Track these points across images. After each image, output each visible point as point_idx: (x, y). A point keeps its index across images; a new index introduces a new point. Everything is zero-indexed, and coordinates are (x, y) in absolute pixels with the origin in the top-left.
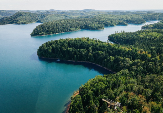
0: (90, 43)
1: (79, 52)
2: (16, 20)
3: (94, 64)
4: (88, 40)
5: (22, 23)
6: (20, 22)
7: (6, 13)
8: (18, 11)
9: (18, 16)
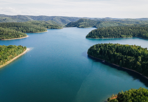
0: (140, 52)
4: (139, 49)
5: (82, 27)
9: (80, 22)
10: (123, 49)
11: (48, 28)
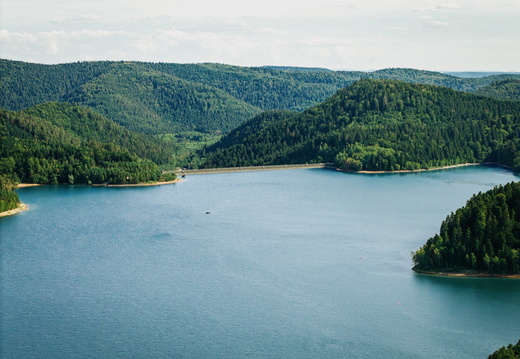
2: (332, 142)
6: (363, 151)
7: (283, 89)
8: (365, 77)
9: (352, 111)
11: (27, 179)
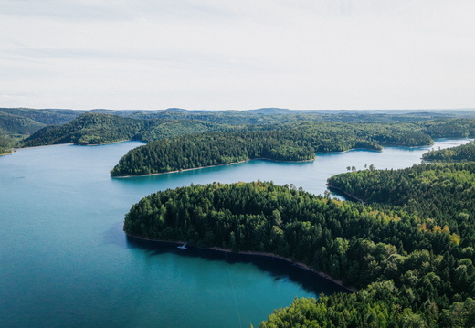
0: (274, 198)
1: (243, 221)
2: (76, 135)
3: (289, 260)
4: (269, 189)
5: (92, 142)
6: (89, 138)
7: (54, 117)
8: (87, 112)
10: (231, 197)
